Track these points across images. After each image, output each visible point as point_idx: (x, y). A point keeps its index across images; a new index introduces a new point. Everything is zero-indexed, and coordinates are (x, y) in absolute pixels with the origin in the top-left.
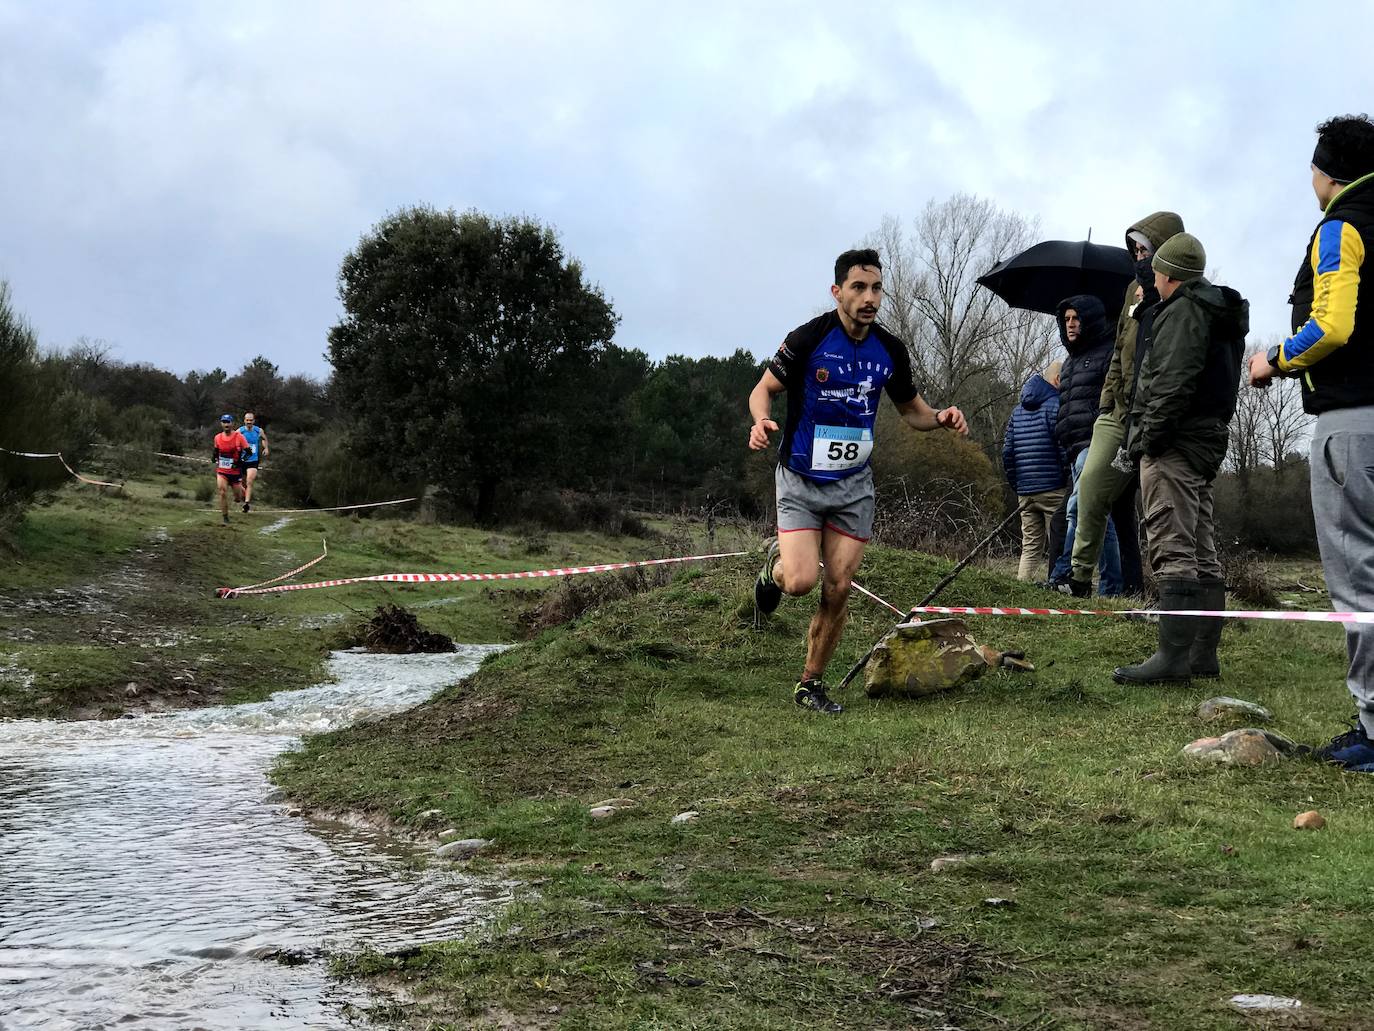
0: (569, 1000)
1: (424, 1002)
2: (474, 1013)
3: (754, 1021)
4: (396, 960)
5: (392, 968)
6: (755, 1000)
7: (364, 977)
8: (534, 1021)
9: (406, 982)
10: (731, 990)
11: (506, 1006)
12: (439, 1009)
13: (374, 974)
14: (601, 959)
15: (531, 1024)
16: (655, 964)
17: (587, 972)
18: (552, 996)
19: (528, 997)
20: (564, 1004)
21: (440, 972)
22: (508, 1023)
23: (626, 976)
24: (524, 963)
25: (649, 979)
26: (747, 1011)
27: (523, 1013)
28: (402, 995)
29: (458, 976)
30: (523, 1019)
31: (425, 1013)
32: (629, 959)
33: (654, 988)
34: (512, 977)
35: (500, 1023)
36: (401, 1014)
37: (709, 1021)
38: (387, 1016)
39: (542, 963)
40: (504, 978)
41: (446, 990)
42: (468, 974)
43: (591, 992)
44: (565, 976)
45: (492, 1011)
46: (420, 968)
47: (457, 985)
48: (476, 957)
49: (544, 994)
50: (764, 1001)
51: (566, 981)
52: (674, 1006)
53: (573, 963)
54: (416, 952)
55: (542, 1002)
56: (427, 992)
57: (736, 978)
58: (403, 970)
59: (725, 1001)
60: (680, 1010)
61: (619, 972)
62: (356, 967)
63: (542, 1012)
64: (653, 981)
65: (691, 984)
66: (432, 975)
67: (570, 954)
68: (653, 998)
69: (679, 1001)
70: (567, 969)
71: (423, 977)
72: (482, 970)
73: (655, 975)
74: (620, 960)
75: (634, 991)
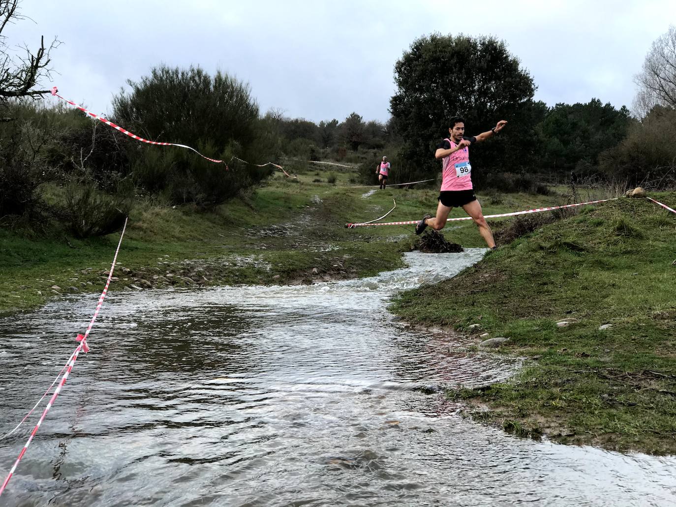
0: (570, 411)
1: (498, 410)
2: (524, 416)
3: (667, 423)
4: (479, 392)
5: (478, 395)
6: (665, 413)
7: (464, 399)
8: (555, 420)
9: (486, 401)
10: (652, 408)
11: (539, 413)
12: (506, 414)
13: (469, 398)
14: (582, 392)
15: (553, 421)
16: (609, 395)
17: (576, 398)
18: (561, 409)
19: (548, 409)
20: (569, 412)
21: (501, 397)
22: (542, 421)
23: (596, 401)
24: (542, 394)
25: (608, 402)
26: (663, 418)
27: (548, 416)
28: (484, 408)
29: (512, 399)
30: (549, 419)
31: (499, 416)
32: (596, 393)
33: (612, 406)
34: (539, 400)
35: (538, 421)
36: (488, 416)
37: (644, 423)
38: (481, 416)
39: (552, 394)
40: (536, 401)
41: (507, 406)
42: (516, 398)
43: (580, 408)
44: (565, 400)
45: (532, 415)
46: (492, 396)
47: (512, 403)
48: (518, 391)
49: (556, 408)
50: (670, 414)
51: (566, 402)
52: (624, 416)
53: (568, 394)
54: (488, 388)
55: (557, 412)
56: (497, 406)
57: (653, 403)
58: (483, 396)
59: (650, 413)
60: (628, 417)
61: (592, 399)
62: (460, 395)
63: (557, 416)
64: (610, 403)
65: (630, 405)
66: (498, 399)
67: (565, 390)
68: (613, 411)
69: (626, 413)
70: (565, 396)
71: (494, 400)
72: (523, 397)
73: (611, 400)
74: (591, 393)
75: (602, 408)
